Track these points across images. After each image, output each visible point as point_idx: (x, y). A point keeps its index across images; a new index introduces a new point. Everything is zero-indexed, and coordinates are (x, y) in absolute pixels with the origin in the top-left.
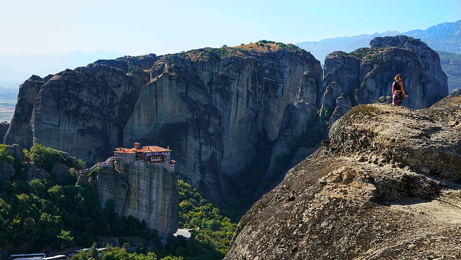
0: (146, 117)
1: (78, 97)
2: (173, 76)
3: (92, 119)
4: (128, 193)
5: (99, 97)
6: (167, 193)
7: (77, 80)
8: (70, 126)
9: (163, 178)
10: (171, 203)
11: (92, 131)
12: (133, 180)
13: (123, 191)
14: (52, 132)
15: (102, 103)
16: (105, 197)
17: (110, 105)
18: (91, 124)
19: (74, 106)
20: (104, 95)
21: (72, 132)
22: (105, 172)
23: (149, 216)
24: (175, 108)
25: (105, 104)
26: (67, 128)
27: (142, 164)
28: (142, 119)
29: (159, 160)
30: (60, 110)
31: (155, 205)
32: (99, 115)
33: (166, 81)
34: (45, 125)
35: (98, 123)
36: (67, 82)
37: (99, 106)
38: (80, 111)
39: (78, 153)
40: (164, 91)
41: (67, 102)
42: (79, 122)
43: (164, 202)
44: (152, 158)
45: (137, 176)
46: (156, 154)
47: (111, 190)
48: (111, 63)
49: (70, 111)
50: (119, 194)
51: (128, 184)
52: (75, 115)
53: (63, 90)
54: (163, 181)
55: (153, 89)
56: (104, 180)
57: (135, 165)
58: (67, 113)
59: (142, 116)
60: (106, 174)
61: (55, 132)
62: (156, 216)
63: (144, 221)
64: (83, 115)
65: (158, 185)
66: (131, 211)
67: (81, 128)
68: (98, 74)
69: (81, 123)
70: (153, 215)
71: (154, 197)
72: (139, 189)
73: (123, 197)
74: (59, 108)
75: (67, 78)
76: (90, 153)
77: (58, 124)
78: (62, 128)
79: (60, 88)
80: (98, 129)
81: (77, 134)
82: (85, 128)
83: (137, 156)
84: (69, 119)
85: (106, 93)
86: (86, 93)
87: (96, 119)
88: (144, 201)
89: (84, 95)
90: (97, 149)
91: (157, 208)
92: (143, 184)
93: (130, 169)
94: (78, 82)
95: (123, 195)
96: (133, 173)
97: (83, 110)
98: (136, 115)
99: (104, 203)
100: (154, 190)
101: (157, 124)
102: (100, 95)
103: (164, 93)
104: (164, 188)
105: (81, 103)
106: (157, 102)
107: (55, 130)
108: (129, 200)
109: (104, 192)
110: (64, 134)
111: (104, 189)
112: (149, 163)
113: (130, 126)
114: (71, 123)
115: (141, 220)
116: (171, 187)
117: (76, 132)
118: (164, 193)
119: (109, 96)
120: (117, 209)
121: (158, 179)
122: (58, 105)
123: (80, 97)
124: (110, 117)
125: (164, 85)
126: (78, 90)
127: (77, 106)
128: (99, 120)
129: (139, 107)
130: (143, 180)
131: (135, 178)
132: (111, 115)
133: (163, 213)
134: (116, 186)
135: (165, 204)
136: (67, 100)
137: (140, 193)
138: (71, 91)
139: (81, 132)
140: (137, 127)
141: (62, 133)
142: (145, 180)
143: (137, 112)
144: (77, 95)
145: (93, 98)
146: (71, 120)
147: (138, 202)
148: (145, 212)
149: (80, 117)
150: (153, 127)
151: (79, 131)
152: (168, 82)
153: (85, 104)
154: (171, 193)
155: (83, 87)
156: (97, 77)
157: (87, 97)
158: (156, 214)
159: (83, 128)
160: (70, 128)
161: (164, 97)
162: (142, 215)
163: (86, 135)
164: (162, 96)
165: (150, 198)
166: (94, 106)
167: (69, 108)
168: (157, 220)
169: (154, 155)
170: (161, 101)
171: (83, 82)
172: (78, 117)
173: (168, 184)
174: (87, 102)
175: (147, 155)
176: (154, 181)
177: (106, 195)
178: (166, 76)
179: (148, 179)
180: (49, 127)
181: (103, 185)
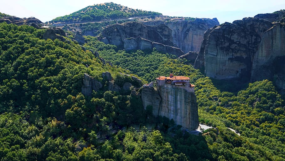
0: (266, 52)
1: (230, 39)
2: (283, 25)
3: (239, 52)
4: (161, 102)
5: (246, 38)
6: (188, 104)
7: (231, 28)
8: (224, 56)
9: (185, 95)
10: (191, 111)
11: (239, 59)
12: (164, 95)
13: (157, 102)
14: (213, 59)
15: (248, 42)
16: (146, 104)
17: (254, 42)
18: (238, 55)
19: (227, 44)
20: (250, 37)
21: (225, 59)
22: (146, 89)
23: (176, 117)
24: (283, 46)
25: (250, 42)
26: (222, 57)
27: (170, 86)
28: (264, 53)
29: (181, 85)
30: (218, 47)
31: (179, 111)
32: (245, 49)
33: (278, 28)
34: (209, 55)
35: (244, 54)
36: (224, 30)
37: (246, 44)
38: (231, 47)
39: (229, 72)
40: (277, 35)
41: (222, 42)
42: (229, 53)
43: (186, 110)
44: (176, 83)
45: (166, 94)
46: (179, 81)
47: (150, 100)
48: (266, 15)
49: (224, 47)
50: (155, 103)
51: (161, 98)
52: (227, 50)
53: (221, 35)
54: (185, 97)
55: (270, 33)
56: (145, 94)
57: (165, 87)
58: (222, 49)
59: (264, 51)
60: (146, 91)
61: (215, 59)
62: (181, 117)
63: (172, 119)
64: (232, 50)
65: (181, 100)
66: (163, 113)
67: (231, 57)
68: (248, 24)
69: (231, 54)
70: (178, 117)
71: (179, 106)
72: (168, 101)
73: (158, 105)
74: (217, 45)
75: (224, 27)
76: (238, 72)
77: (216, 55)
78: (219, 57)
79: (219, 34)
80: (243, 58)
81: (228, 61)
82: (234, 57)
83: (166, 82)
84: (223, 52)
85: (252, 36)
86: (236, 37)
87: (242, 52)
88: (172, 108)
89: (235, 37)
90: (242, 70)
91: (181, 113)
92: (171, 98)
93: (162, 89)
94: (232, 30)
95: (157, 103)
96: (164, 91)
97: (233, 46)
98: (260, 50)
99: (145, 107)
100: (179, 102)
101: (272, 56)
102: (247, 37)
103: (277, 36)
104: (185, 102)
105: (232, 42)
106: (272, 42)
107: (215, 58)
108: (161, 107)
109: (145, 101)
110: (220, 61)
111: (145, 99)
112: (174, 86)
113: (256, 57)
114: (224, 54)
115: (170, 119)
116: (190, 102)
117: (227, 59)
118: (185, 104)
119: (254, 37)
120: (154, 111)
121: (181, 96)
122: (217, 44)
123: (232, 39)
124: (254, 50)
125: (277, 32)
126: (231, 34)
127: (229, 44)
128: (244, 52)
129: (262, 45)
130: (171, 96)
131: (165, 94)
132: (254, 49)
133: (185, 116)
134: (152, 98)
135: (187, 111)
136: (223, 40)
137: (169, 103)
138: (226, 35)
139: (231, 59)
140: (260, 58)
141: (219, 60)
142: (171, 95)
143: (261, 48)
144: (230, 37)
145: (241, 39)
146: (224, 52)
147: (168, 108)
148: (173, 114)
149: (231, 50)
150: (269, 58)
151: (230, 59)
152: (279, 29)
153: (236, 43)
154: (190, 105)
155: (234, 33)
156: (247, 26)
157: (237, 39)
158: (181, 116)
159: (232, 57)
160: (223, 57)
161: (277, 39)
162: (171, 116)
163: (234, 62)
164: (276, 38)
165: (176, 107)
166: (242, 44)
167: (223, 45)
168: (181, 120)
169: (178, 82)
170: (275, 41)
171: (234, 30)
172: (229, 51)
173: (189, 99)
174: (237, 41)
175: (174, 81)
176: (178, 97)
177: (146, 103)
178: (278, 25)
179: (174, 96)
180: (212, 56)
181: (145, 97)
